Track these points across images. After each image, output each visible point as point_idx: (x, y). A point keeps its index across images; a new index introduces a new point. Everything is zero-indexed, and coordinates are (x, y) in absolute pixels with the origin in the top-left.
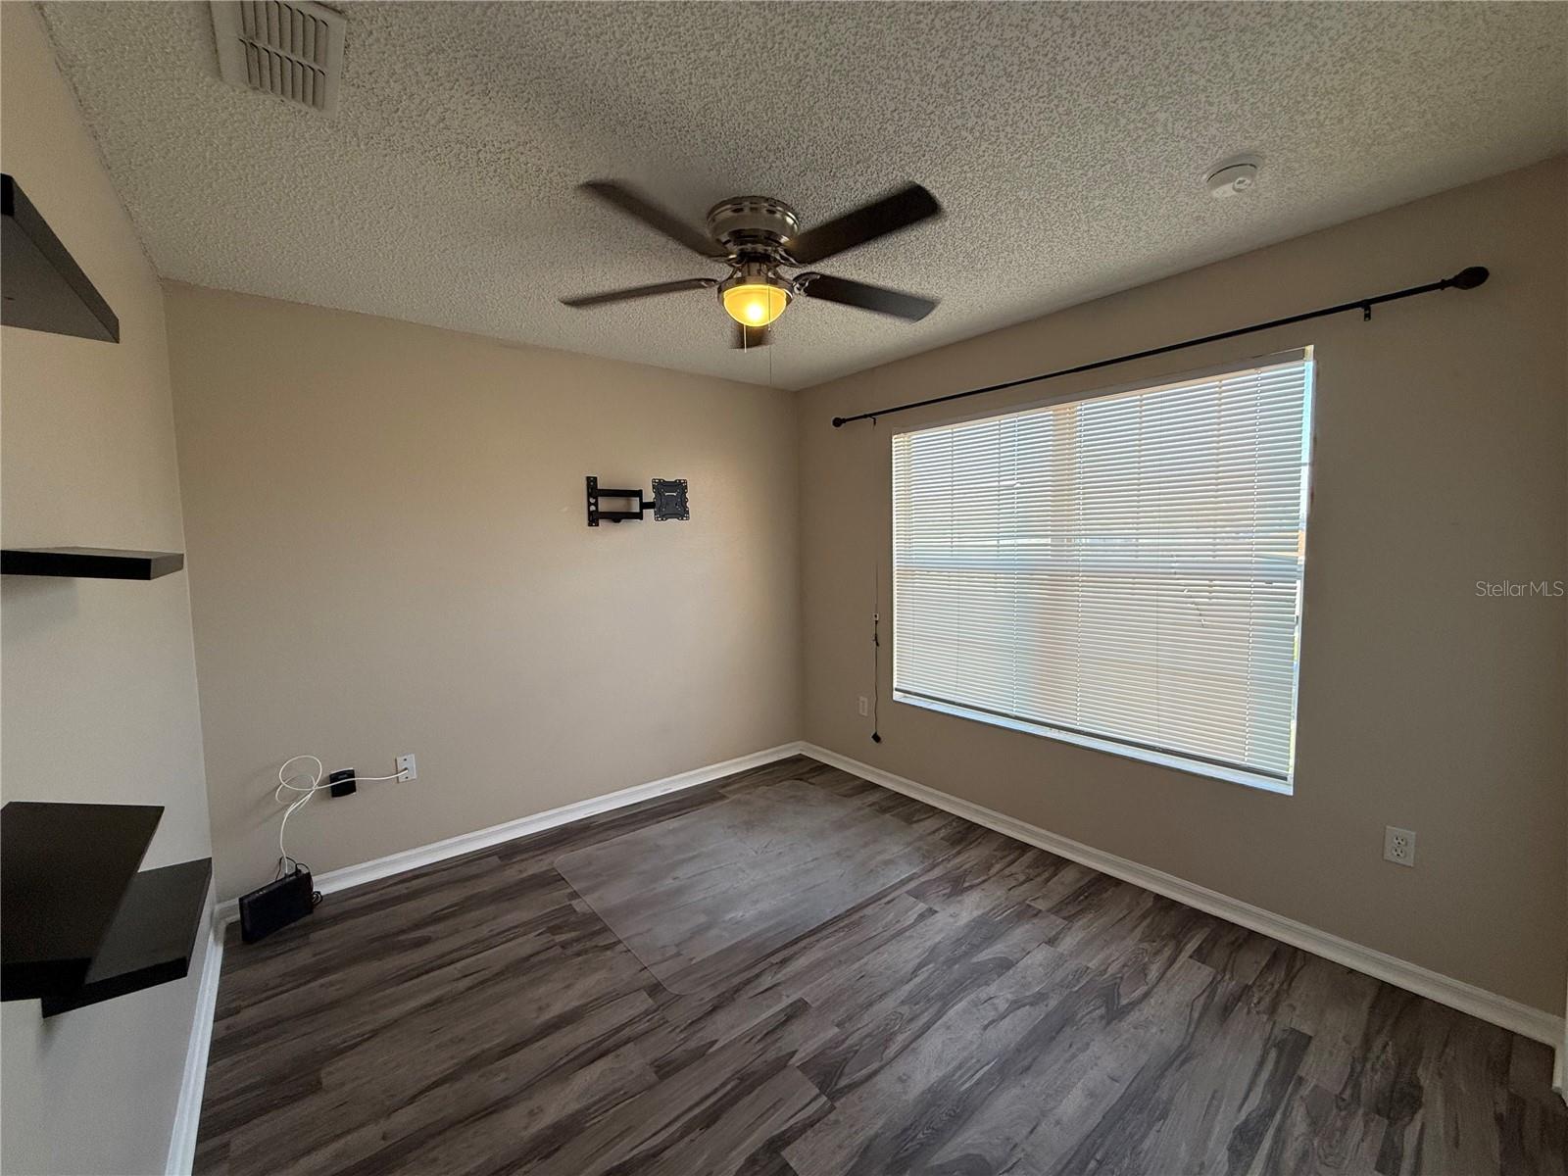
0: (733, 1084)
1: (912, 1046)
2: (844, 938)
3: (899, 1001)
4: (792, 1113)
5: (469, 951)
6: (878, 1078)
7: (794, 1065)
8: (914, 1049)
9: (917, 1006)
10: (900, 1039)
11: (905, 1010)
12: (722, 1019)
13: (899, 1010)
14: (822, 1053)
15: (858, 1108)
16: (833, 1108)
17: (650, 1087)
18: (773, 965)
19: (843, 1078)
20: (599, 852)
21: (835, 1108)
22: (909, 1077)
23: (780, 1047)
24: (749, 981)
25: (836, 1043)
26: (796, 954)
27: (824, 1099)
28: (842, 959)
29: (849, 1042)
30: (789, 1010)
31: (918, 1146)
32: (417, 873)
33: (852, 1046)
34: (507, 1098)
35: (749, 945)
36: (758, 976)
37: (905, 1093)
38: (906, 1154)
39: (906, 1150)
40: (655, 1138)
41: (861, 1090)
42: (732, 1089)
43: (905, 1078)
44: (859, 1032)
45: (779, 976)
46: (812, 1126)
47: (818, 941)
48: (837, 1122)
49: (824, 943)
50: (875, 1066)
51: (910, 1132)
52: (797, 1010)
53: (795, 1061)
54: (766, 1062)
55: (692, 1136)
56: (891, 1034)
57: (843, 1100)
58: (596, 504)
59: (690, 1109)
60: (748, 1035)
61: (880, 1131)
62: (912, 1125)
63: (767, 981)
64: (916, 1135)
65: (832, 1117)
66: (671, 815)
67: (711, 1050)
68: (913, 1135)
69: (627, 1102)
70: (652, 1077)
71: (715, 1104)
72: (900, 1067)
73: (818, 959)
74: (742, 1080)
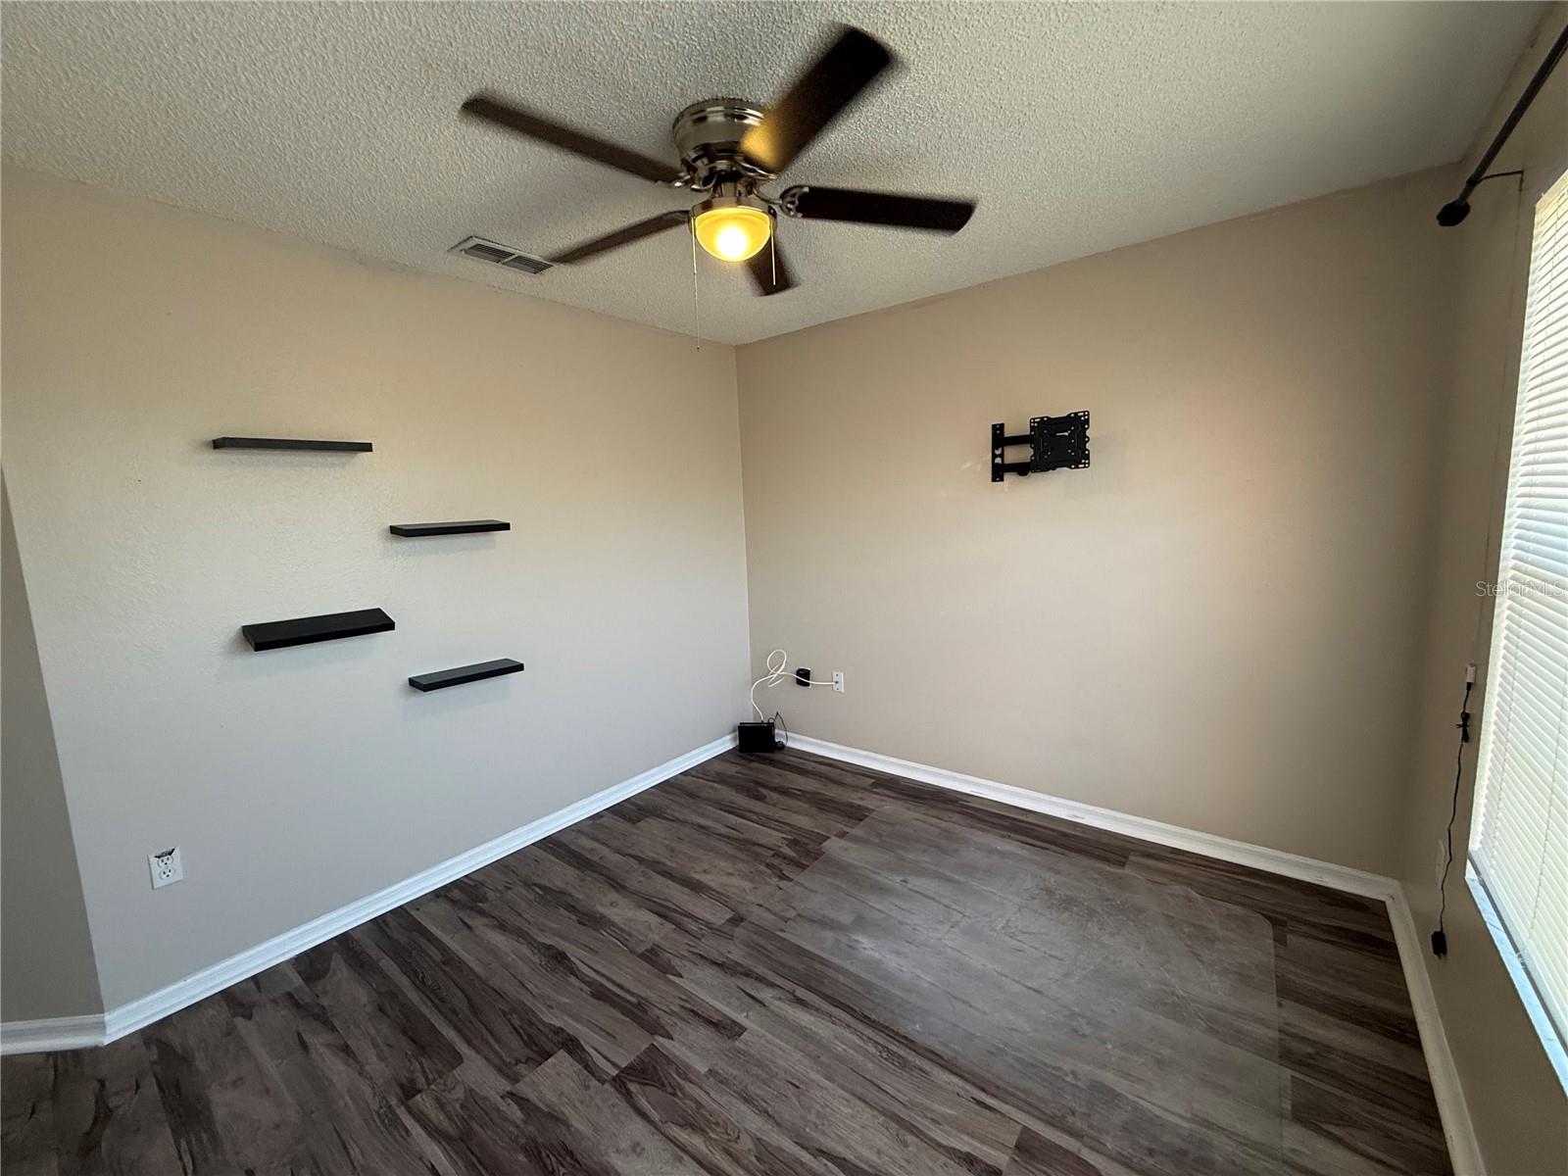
0: (634, 1000)
1: (685, 1157)
2: (866, 1054)
3: (759, 1135)
4: (600, 1049)
5: (755, 817)
6: (638, 1119)
7: (655, 1040)
8: (680, 1159)
9: (754, 1159)
10: (696, 1142)
11: (746, 1143)
12: (708, 973)
13: (744, 1136)
14: (670, 1062)
15: (601, 1105)
16: (603, 1082)
17: (632, 952)
18: (793, 993)
19: (638, 1086)
20: (915, 822)
21: (603, 1084)
22: (638, 1156)
23: (676, 1024)
24: (760, 979)
25: (686, 1073)
26: (817, 1010)
27: (614, 1072)
28: (823, 1058)
29: (687, 1086)
30: (729, 1022)
31: (550, 1169)
32: (834, 763)
33: (682, 1089)
34: (624, 888)
35: (818, 966)
36: (773, 985)
37: (618, 1151)
38: (544, 1154)
39: (548, 1156)
40: (586, 968)
41: (623, 1105)
42: (628, 1001)
43: (638, 1150)
44: (703, 1094)
45: (777, 1003)
46: (586, 1069)
47: (849, 1026)
48: (587, 1088)
49: (848, 1034)
50: (655, 1116)
51: (568, 1159)
52: (729, 1029)
53: (660, 1040)
54: (658, 1017)
55: (585, 988)
56: (702, 1130)
57: (612, 1090)
58: (1002, 456)
59: (608, 979)
60: (690, 997)
61: (573, 1130)
62: (576, 1161)
63: (766, 994)
64: (564, 1167)
65: (594, 1083)
66: (1029, 840)
67: (671, 977)
68: (564, 1163)
69: (619, 943)
70: (641, 949)
71: (614, 993)
72: (653, 1144)
73: (817, 1034)
74: (639, 1006)
